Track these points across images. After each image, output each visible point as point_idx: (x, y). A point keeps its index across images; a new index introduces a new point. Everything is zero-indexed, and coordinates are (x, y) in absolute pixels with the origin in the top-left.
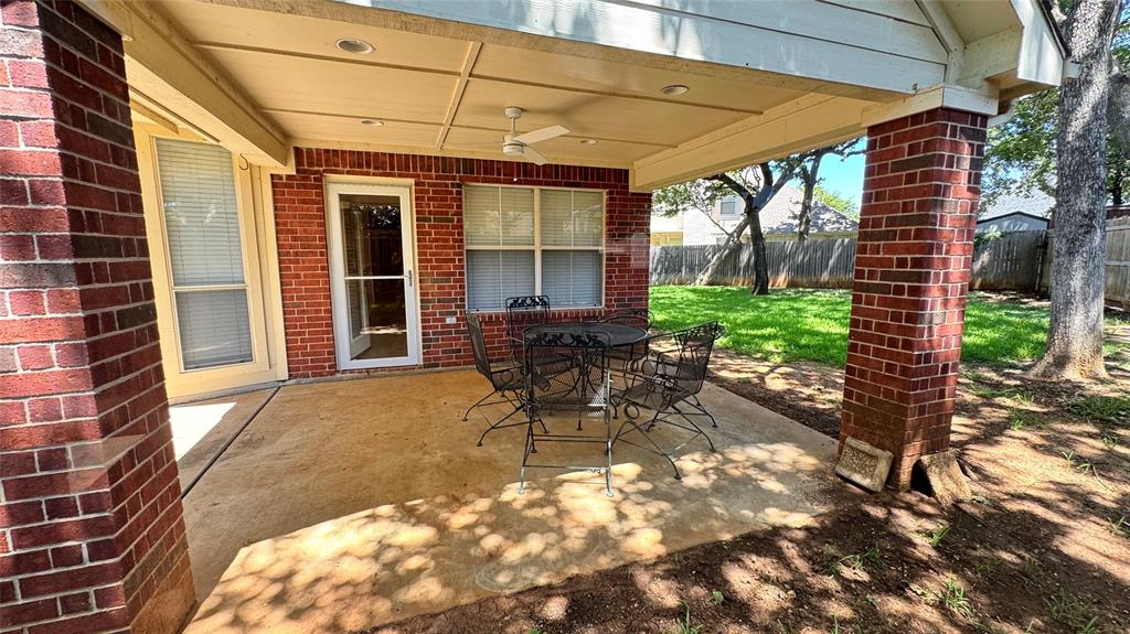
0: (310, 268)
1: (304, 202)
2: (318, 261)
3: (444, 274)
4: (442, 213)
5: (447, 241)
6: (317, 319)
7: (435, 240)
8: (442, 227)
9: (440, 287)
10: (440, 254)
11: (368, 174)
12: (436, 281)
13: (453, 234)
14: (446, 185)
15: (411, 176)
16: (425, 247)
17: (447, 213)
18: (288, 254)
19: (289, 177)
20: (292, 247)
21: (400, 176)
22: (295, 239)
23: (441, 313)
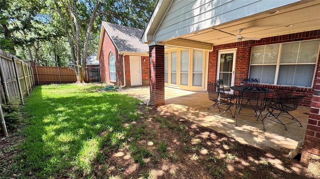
0: (213, 70)
1: (214, 56)
2: (215, 68)
3: (242, 72)
4: (243, 56)
5: (244, 63)
6: (213, 80)
7: (241, 63)
8: (243, 60)
9: (240, 75)
10: (242, 67)
11: (226, 49)
12: (239, 73)
13: (246, 61)
14: (246, 48)
15: (236, 47)
16: (238, 65)
17: (245, 56)
18: (210, 67)
19: (212, 52)
20: (211, 66)
21: (234, 48)
22: (211, 64)
23: (240, 82)
